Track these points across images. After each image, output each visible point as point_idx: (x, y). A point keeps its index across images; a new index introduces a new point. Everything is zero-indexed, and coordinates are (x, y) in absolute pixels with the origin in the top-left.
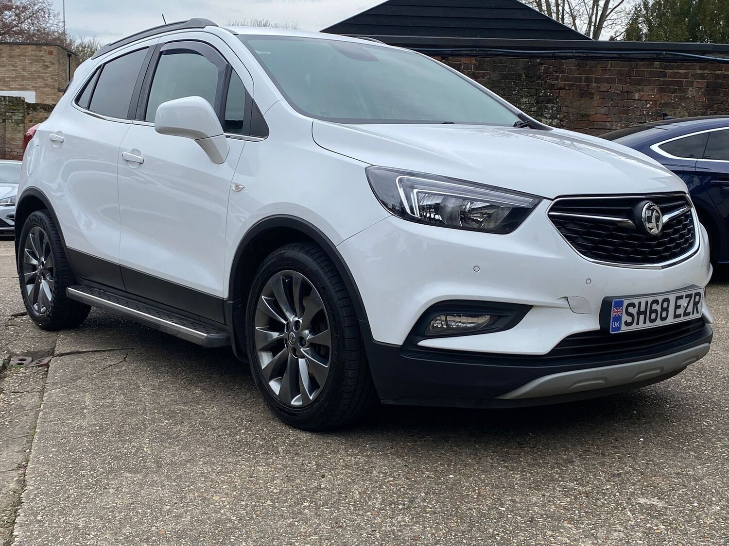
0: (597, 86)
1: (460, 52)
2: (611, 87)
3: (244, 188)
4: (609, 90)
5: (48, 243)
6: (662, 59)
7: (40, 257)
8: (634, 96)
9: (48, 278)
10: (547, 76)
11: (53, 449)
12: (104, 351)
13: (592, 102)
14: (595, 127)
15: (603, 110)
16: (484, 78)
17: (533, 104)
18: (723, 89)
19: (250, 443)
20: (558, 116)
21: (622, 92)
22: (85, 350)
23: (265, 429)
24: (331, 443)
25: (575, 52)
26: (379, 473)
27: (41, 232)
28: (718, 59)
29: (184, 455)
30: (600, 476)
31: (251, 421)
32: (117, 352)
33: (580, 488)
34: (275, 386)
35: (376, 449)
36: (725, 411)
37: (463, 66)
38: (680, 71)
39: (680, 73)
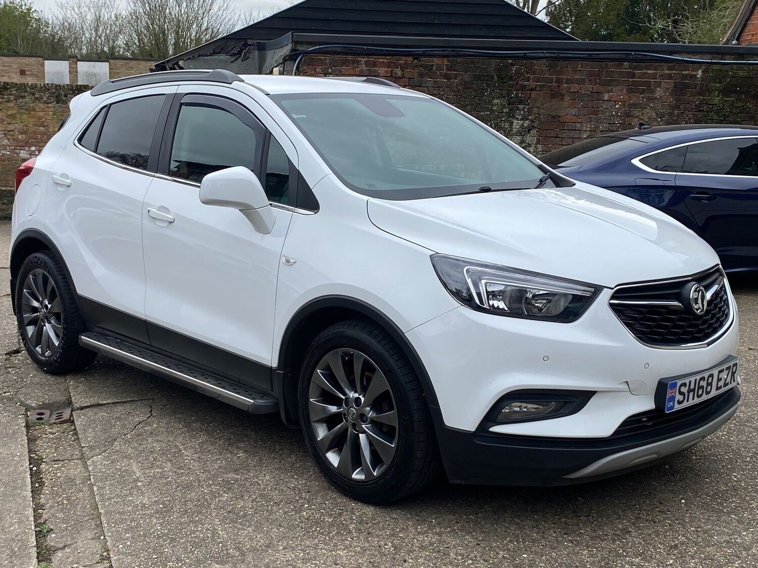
0: (568, 87)
1: (431, 53)
2: (581, 87)
3: (296, 262)
4: (580, 91)
5: (53, 288)
6: (631, 59)
7: (43, 300)
8: (603, 96)
9: (52, 322)
10: (519, 77)
11: (127, 535)
12: (124, 402)
13: (562, 104)
14: (566, 128)
15: (573, 111)
16: (457, 79)
17: (505, 105)
18: (690, 90)
19: (319, 521)
20: (530, 117)
21: (592, 92)
22: (105, 402)
23: (327, 503)
24: (397, 519)
25: (547, 53)
26: (456, 555)
27: (44, 275)
28: (685, 59)
29: (260, 540)
30: (660, 548)
31: (309, 492)
32: (139, 403)
33: (647, 564)
34: (333, 458)
35: (442, 524)
36: (747, 461)
37: (435, 66)
38: (649, 72)
39: (648, 74)
